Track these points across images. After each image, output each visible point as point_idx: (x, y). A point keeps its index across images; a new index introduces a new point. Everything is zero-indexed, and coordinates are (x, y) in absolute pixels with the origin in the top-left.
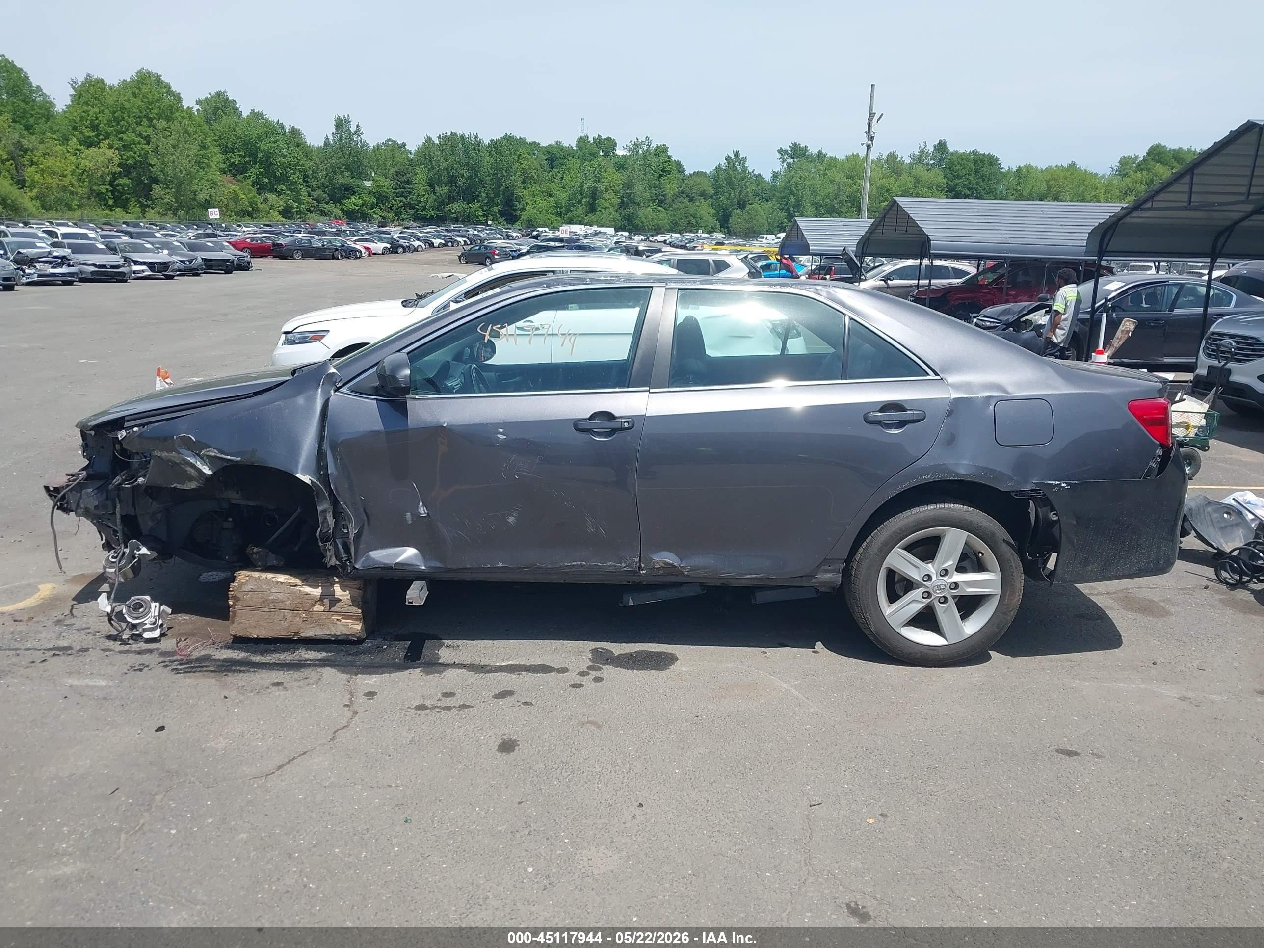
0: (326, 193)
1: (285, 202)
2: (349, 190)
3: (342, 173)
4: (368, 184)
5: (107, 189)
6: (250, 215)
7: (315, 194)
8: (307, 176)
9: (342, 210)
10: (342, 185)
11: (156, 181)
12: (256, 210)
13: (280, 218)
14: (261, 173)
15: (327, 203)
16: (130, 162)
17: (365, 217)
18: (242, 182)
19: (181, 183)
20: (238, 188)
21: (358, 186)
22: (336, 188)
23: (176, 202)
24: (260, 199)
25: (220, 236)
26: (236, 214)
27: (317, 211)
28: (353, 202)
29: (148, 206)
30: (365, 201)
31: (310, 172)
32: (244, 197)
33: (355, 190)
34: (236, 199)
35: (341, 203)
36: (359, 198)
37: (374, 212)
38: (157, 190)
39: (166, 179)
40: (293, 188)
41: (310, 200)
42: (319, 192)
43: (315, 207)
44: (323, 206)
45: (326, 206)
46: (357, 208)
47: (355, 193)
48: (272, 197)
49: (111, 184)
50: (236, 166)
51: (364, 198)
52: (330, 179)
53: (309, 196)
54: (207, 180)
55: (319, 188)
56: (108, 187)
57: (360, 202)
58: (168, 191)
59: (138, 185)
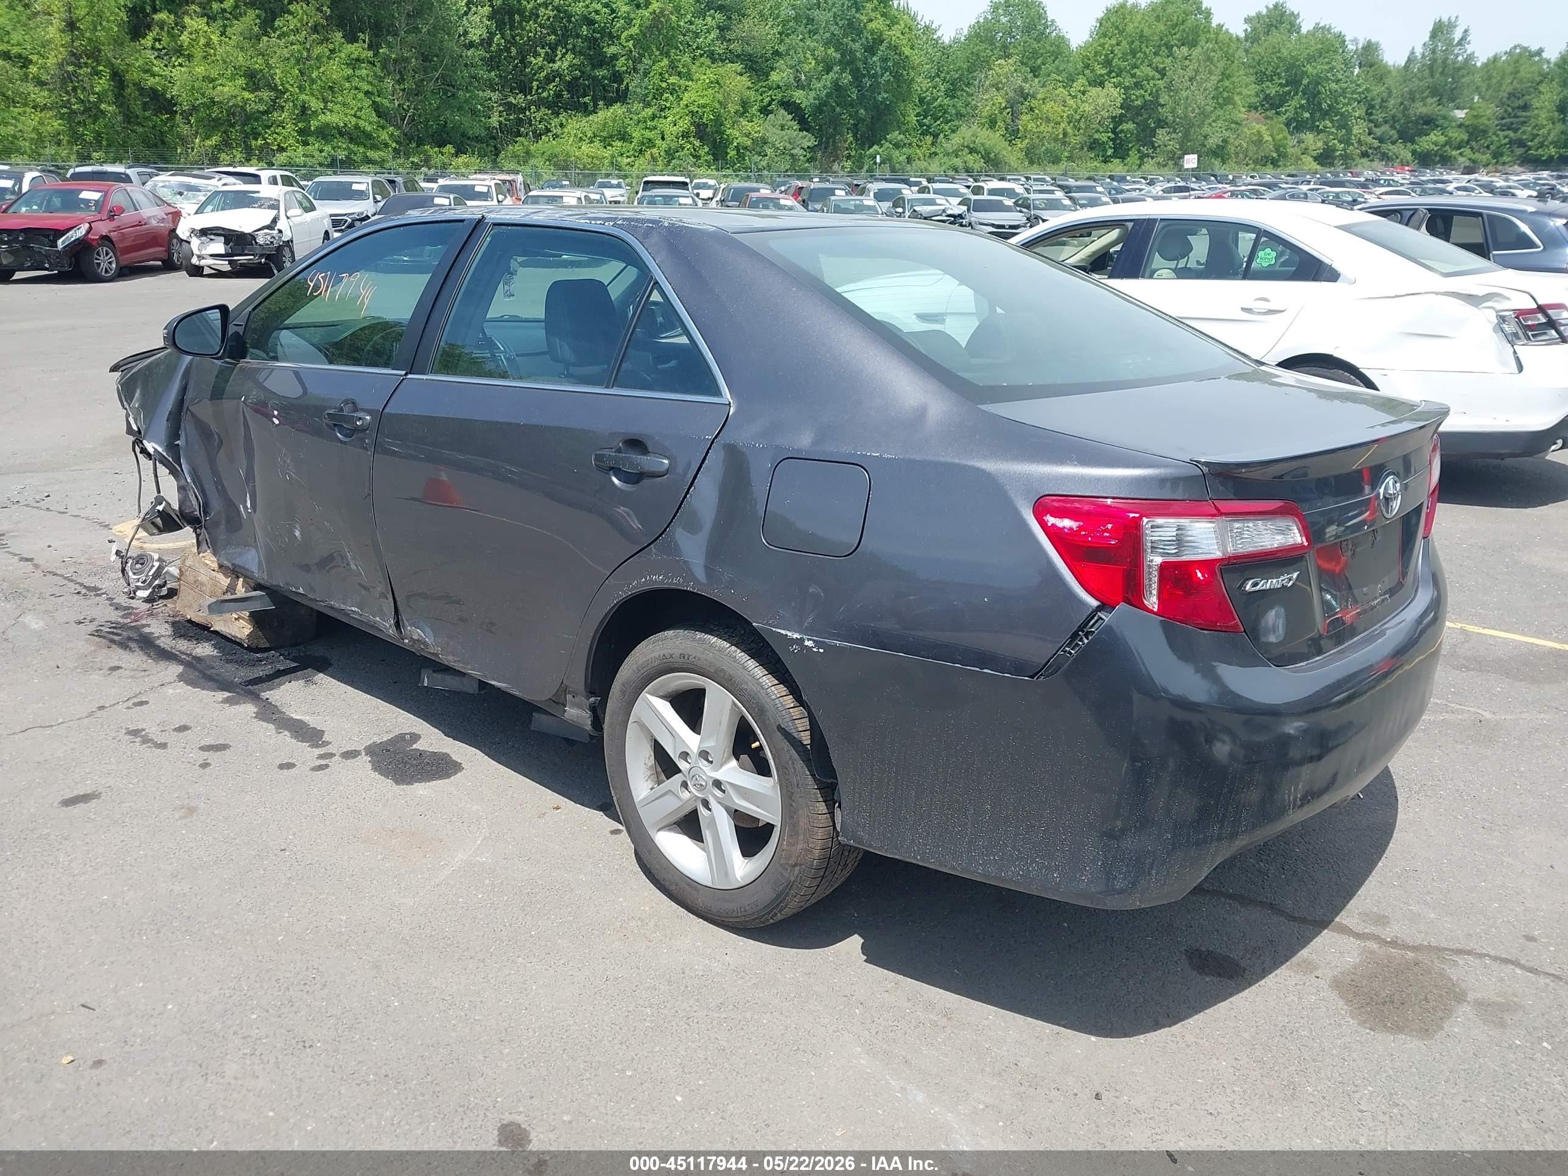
0: (1395, 128)
1: (1326, 143)
2: (1429, 123)
3: (1423, 99)
4: (1460, 114)
5: (1109, 137)
6: (1275, 163)
7: (1378, 131)
8: (1372, 107)
9: (1414, 152)
10: (1421, 117)
11: (1161, 123)
12: (1283, 155)
13: (1315, 166)
14: (1302, 106)
15: (1394, 143)
16: (1139, 103)
17: (1446, 161)
18: (1272, 119)
19: (1192, 125)
20: (1264, 128)
21: (1444, 118)
22: (1412, 122)
23: (1180, 149)
24: (1291, 141)
25: (1193, 190)
26: (1256, 162)
27: (1376, 154)
28: (1431, 141)
29: (1148, 156)
30: (1450, 138)
31: (1378, 101)
32: (1270, 139)
33: (1440, 122)
34: (1259, 142)
35: (1413, 142)
36: (1442, 134)
37: (1461, 154)
38: (1162, 136)
39: (1174, 121)
40: (1344, 124)
41: (1369, 139)
42: (1385, 128)
43: (1375, 149)
44: (1386, 147)
45: (1391, 147)
46: (1436, 149)
47: (1438, 126)
48: (1309, 137)
49: (1114, 131)
50: (1271, 98)
51: (1450, 134)
52: (1405, 109)
53: (1369, 134)
54: (1225, 121)
55: (1386, 122)
56: (1110, 134)
57: (1442, 139)
58: (1174, 135)
59: (1143, 130)
